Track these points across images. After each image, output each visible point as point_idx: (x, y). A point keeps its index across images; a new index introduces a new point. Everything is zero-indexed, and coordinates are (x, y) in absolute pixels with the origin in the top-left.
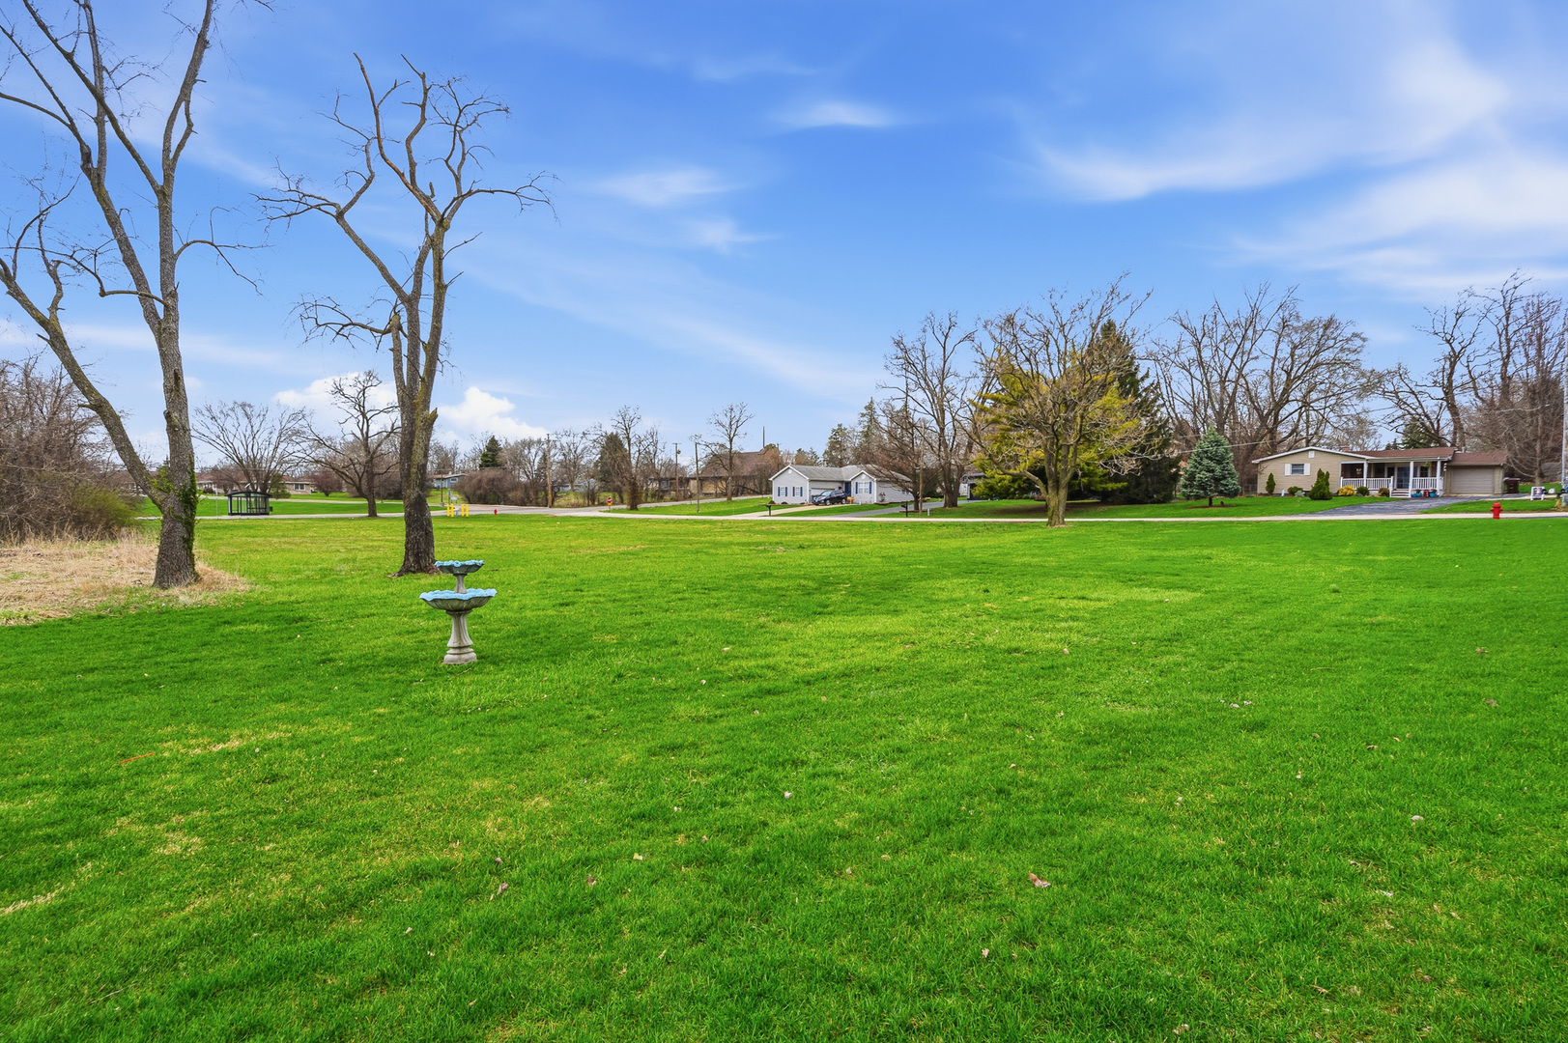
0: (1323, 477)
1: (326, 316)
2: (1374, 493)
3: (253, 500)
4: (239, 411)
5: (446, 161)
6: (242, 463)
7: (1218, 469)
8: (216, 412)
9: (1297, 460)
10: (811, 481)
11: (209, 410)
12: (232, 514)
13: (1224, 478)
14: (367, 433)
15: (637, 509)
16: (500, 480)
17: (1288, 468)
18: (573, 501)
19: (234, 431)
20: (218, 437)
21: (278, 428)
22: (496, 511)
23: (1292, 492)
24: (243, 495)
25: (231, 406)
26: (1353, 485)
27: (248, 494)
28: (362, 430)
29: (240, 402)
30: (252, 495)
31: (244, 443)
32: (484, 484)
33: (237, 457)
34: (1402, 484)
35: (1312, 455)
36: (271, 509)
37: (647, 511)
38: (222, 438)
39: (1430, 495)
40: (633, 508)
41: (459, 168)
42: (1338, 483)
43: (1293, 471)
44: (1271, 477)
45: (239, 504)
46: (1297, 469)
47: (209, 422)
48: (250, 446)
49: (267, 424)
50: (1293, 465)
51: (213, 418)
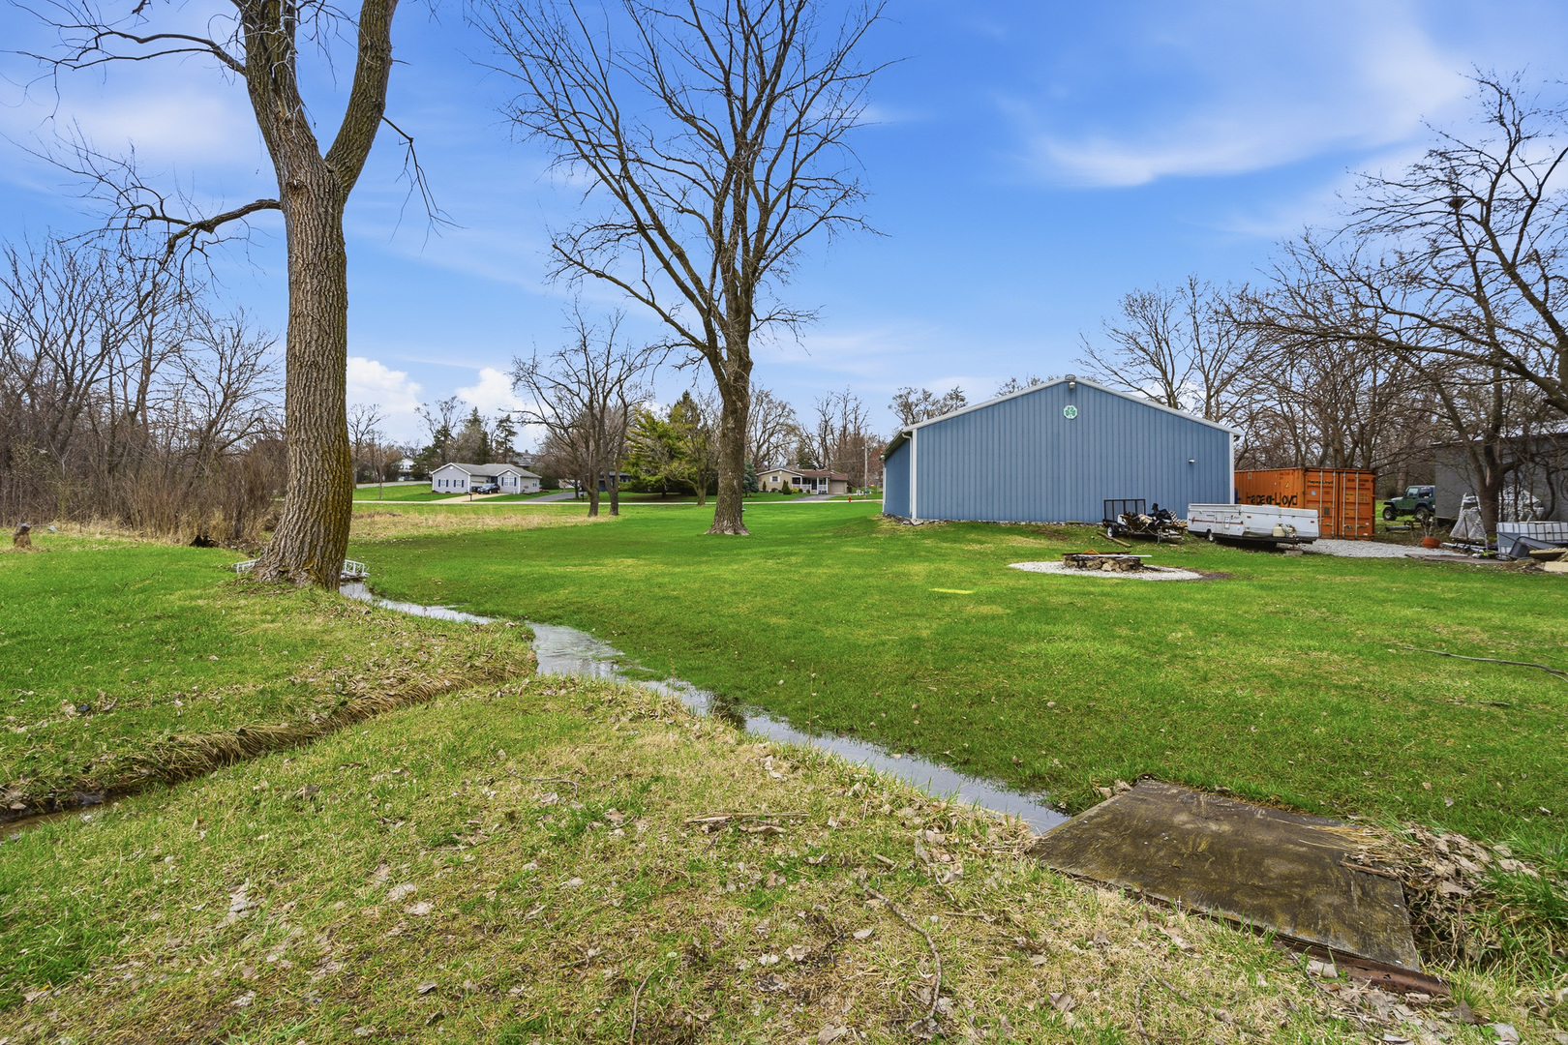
0: (785, 483)
9: (775, 475)
10: (472, 476)
17: (771, 479)
23: (774, 490)
34: (814, 487)
35: (781, 471)
39: (824, 493)
42: (792, 486)
43: (773, 481)
44: (764, 484)
46: (775, 479)
50: (773, 477)
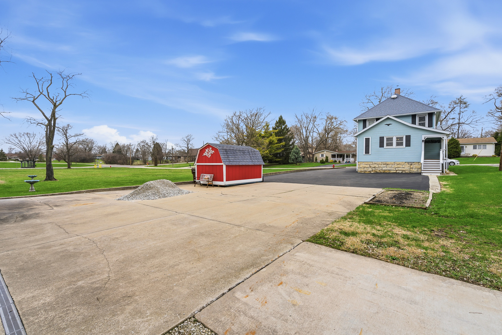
0: (327, 157)
1: (33, 121)
2: (338, 162)
3: (30, 163)
4: (26, 136)
5: (62, 88)
6: (26, 151)
7: (297, 156)
8: (18, 136)
9: (322, 153)
11: (15, 135)
12: (22, 167)
13: (298, 158)
14: (68, 143)
15: (157, 166)
16: (116, 157)
17: (320, 155)
18: (139, 163)
19: (24, 142)
20: (18, 144)
21: (39, 141)
22: (111, 166)
23: (321, 161)
24: (26, 161)
25: (22, 134)
26: (334, 159)
27: (28, 161)
28: (66, 142)
29: (26, 133)
30: (30, 161)
31: (27, 145)
32: (110, 158)
33: (25, 150)
35: (325, 152)
36: (36, 166)
37: (160, 166)
38: (20, 144)
39: (349, 162)
40: (156, 165)
41: (66, 89)
42: (331, 159)
43: (322, 156)
44: (316, 157)
45: (25, 164)
46: (322, 155)
47: (15, 139)
48: (29, 146)
49: (35, 140)
50: (321, 155)
51: (17, 138)
